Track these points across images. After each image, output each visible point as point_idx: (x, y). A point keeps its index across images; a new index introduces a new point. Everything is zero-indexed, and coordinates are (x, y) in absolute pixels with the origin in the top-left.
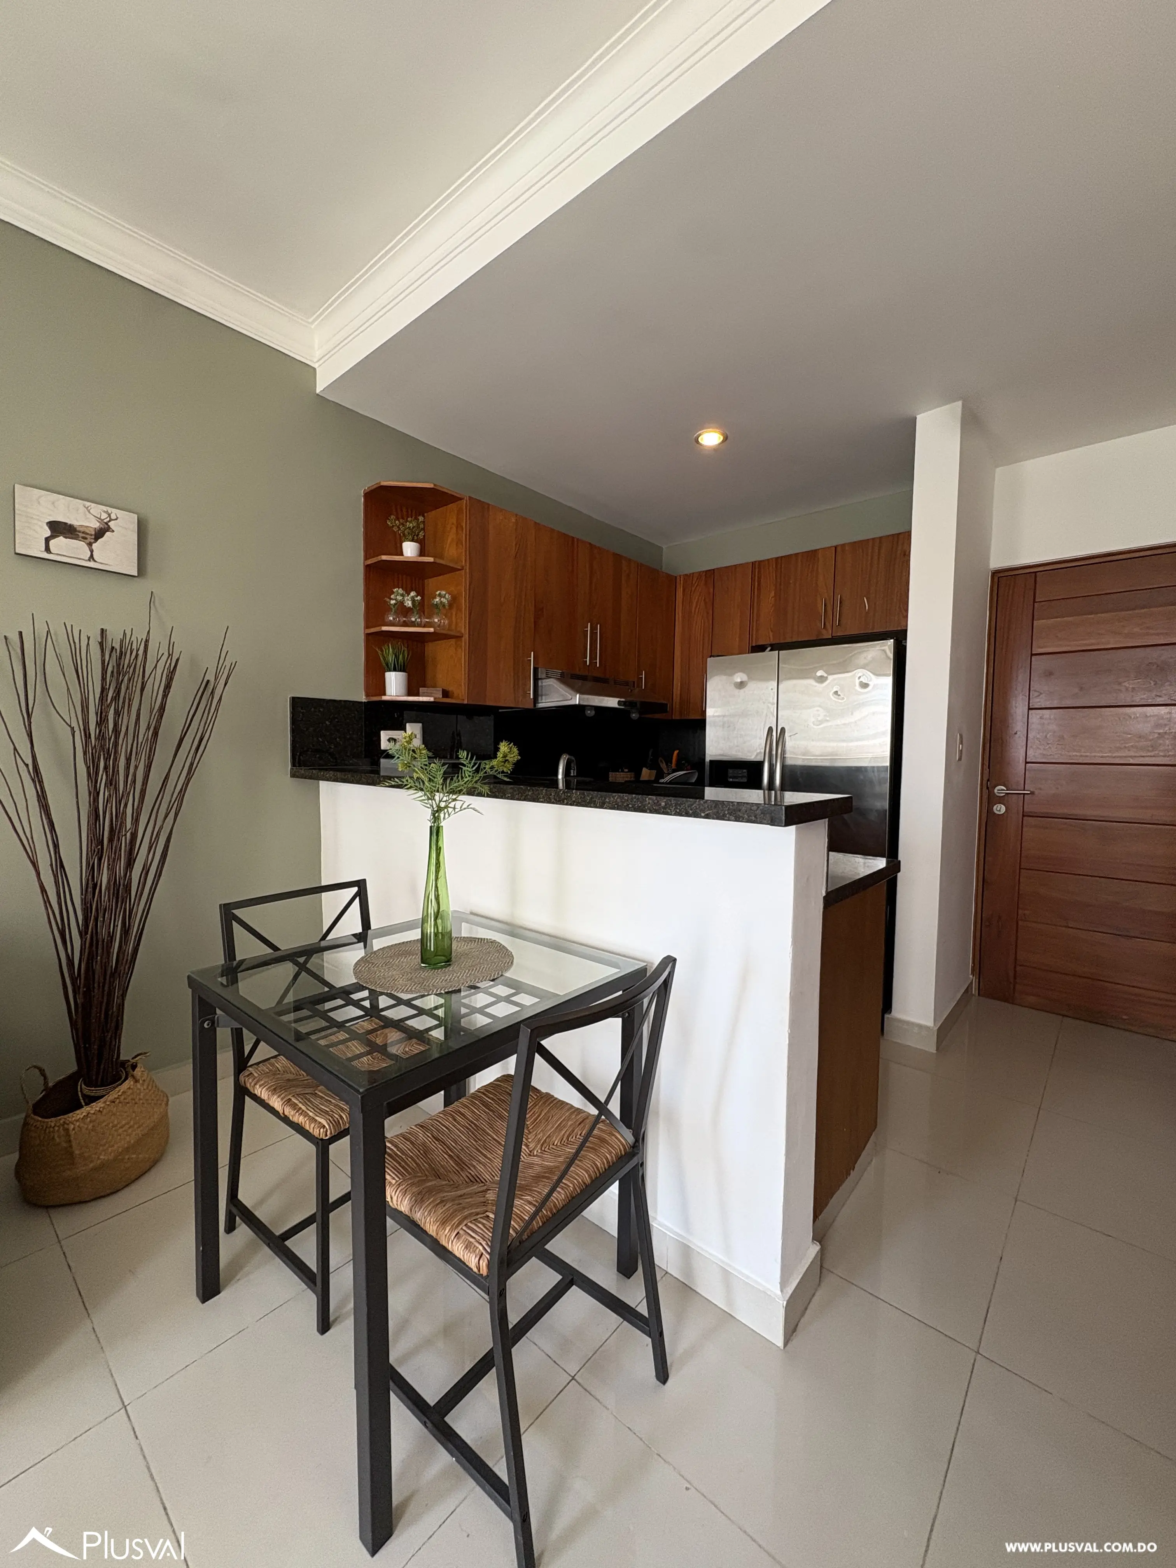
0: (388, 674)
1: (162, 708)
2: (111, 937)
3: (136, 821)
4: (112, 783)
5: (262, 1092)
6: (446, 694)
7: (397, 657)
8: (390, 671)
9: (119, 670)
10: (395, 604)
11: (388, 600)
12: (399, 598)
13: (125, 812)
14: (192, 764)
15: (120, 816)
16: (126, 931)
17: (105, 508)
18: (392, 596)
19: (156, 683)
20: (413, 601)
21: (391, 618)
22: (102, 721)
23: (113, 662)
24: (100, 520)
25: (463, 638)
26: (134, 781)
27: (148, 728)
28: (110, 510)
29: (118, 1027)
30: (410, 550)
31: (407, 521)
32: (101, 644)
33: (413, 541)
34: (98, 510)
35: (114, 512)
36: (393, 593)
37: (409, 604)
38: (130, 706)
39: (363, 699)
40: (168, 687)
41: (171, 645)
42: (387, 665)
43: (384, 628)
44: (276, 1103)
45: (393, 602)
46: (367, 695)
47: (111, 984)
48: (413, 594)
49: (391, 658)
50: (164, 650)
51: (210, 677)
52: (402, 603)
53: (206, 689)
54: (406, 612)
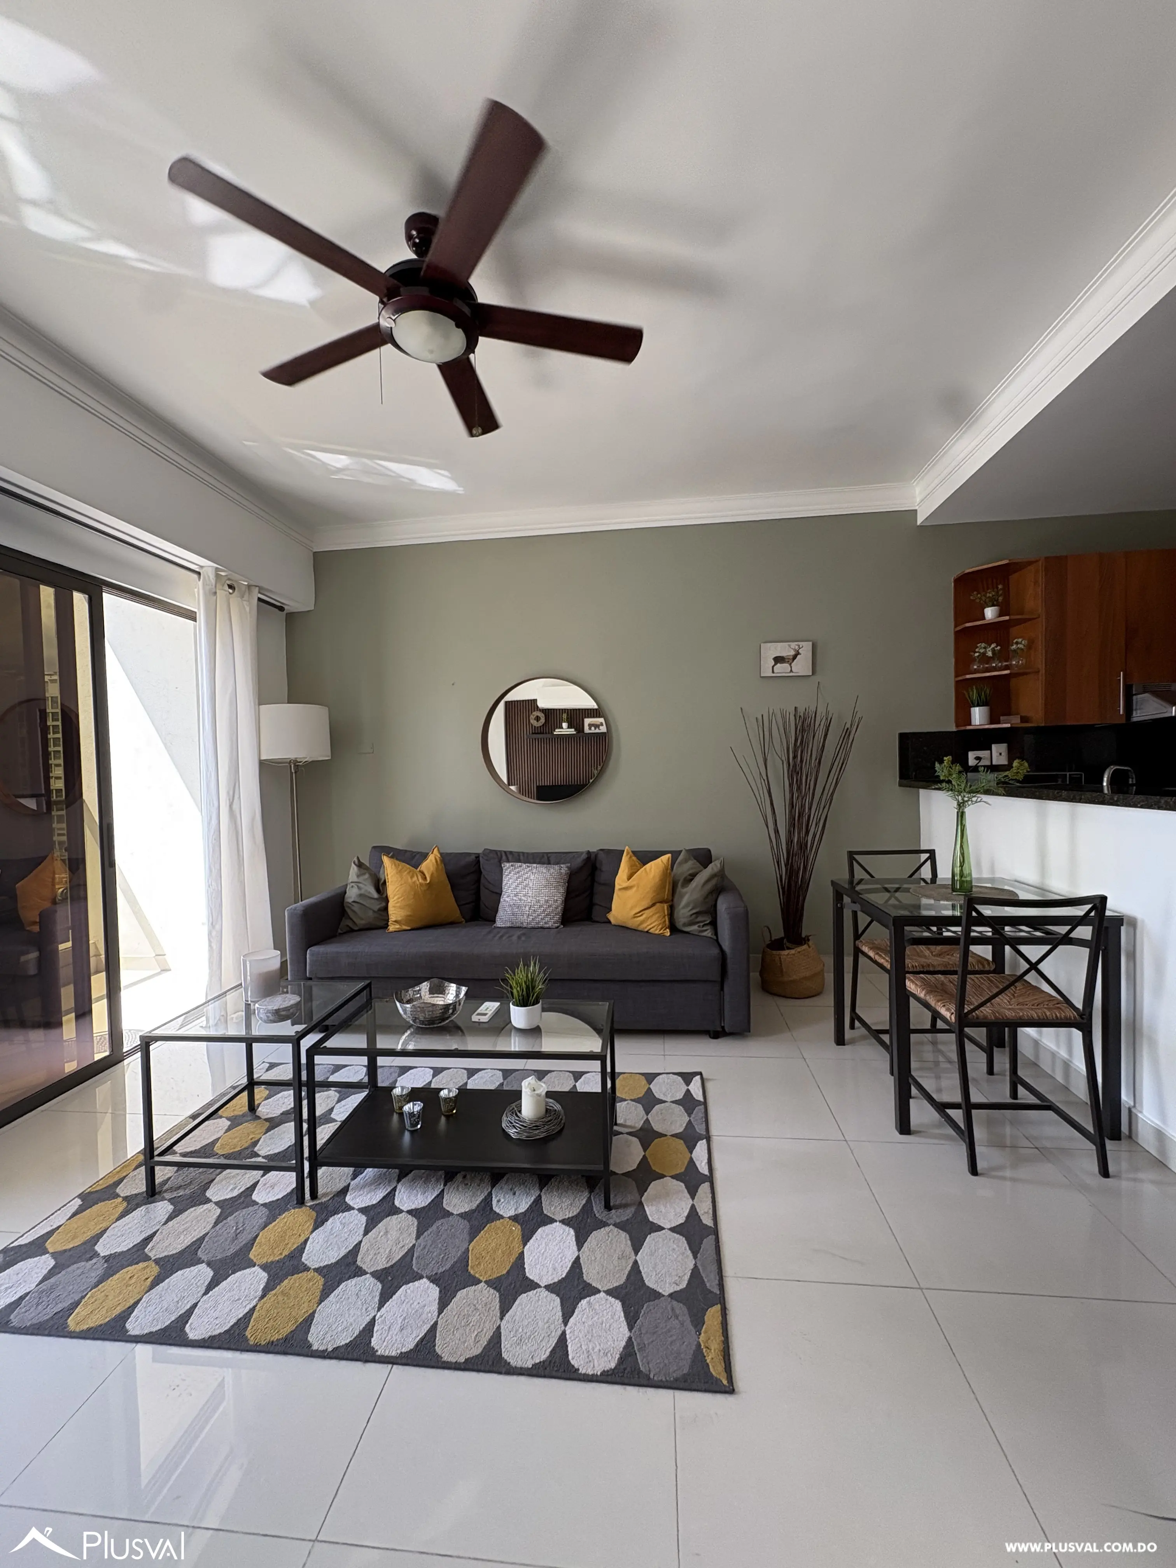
0: (972, 709)
1: (823, 746)
2: (799, 869)
3: (810, 809)
4: (799, 788)
5: (865, 949)
6: (1024, 719)
7: (980, 696)
8: (974, 706)
9: (803, 730)
10: (978, 656)
11: (972, 654)
12: (982, 651)
13: (805, 804)
14: (837, 778)
15: (803, 806)
16: (805, 868)
17: (796, 643)
18: (977, 650)
19: (820, 734)
20: (993, 650)
21: (975, 667)
22: (795, 757)
23: (800, 724)
24: (795, 650)
25: (1040, 673)
26: (809, 788)
27: (816, 759)
28: (799, 643)
29: (802, 915)
30: (990, 613)
31: (986, 593)
32: (795, 716)
33: (993, 605)
34: (794, 645)
35: (801, 644)
36: (977, 647)
37: (990, 654)
38: (808, 747)
39: (953, 729)
40: (826, 735)
41: (827, 712)
42: (972, 703)
43: (968, 676)
44: (871, 954)
45: (977, 654)
46: (957, 726)
47: (799, 892)
48: (993, 646)
49: (975, 696)
50: (824, 714)
51: (848, 726)
52: (984, 654)
53: (848, 732)
54: (989, 660)
